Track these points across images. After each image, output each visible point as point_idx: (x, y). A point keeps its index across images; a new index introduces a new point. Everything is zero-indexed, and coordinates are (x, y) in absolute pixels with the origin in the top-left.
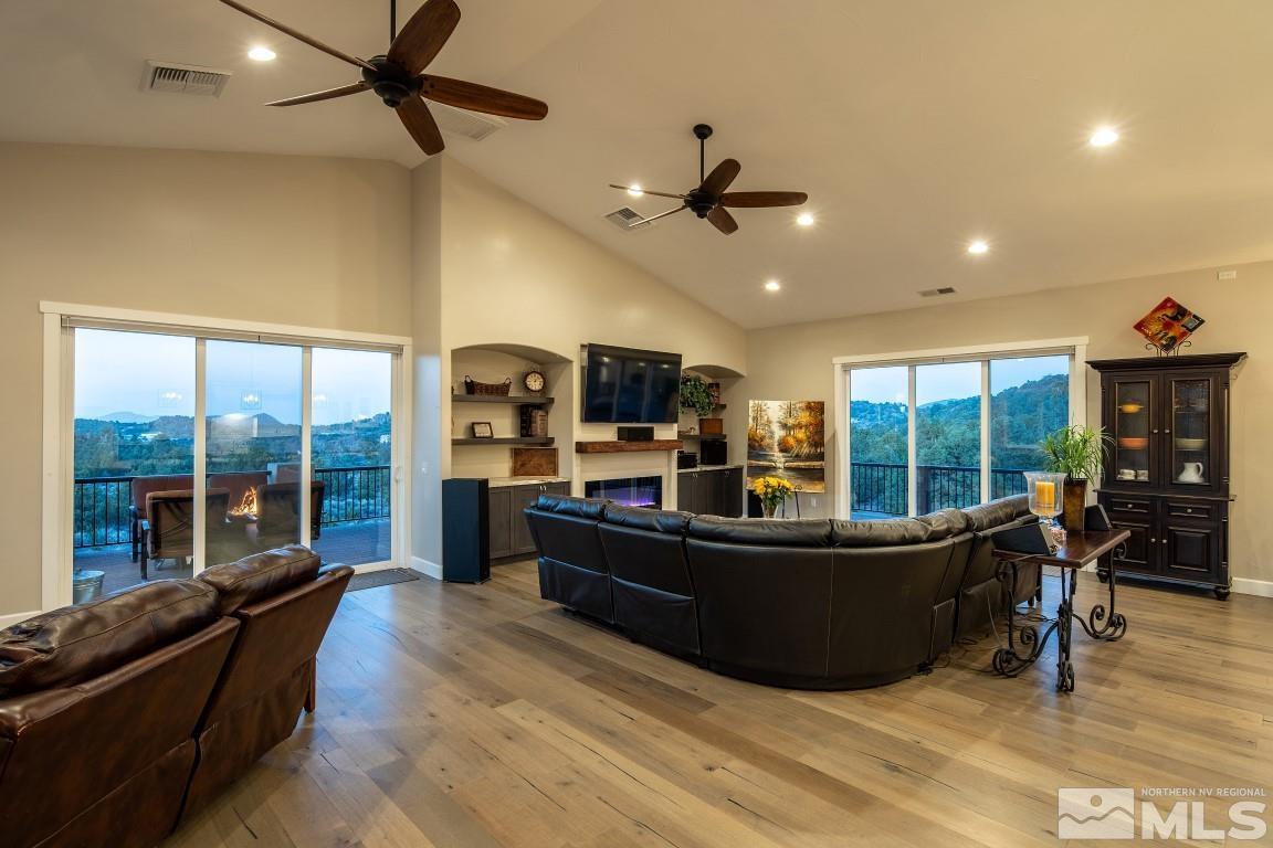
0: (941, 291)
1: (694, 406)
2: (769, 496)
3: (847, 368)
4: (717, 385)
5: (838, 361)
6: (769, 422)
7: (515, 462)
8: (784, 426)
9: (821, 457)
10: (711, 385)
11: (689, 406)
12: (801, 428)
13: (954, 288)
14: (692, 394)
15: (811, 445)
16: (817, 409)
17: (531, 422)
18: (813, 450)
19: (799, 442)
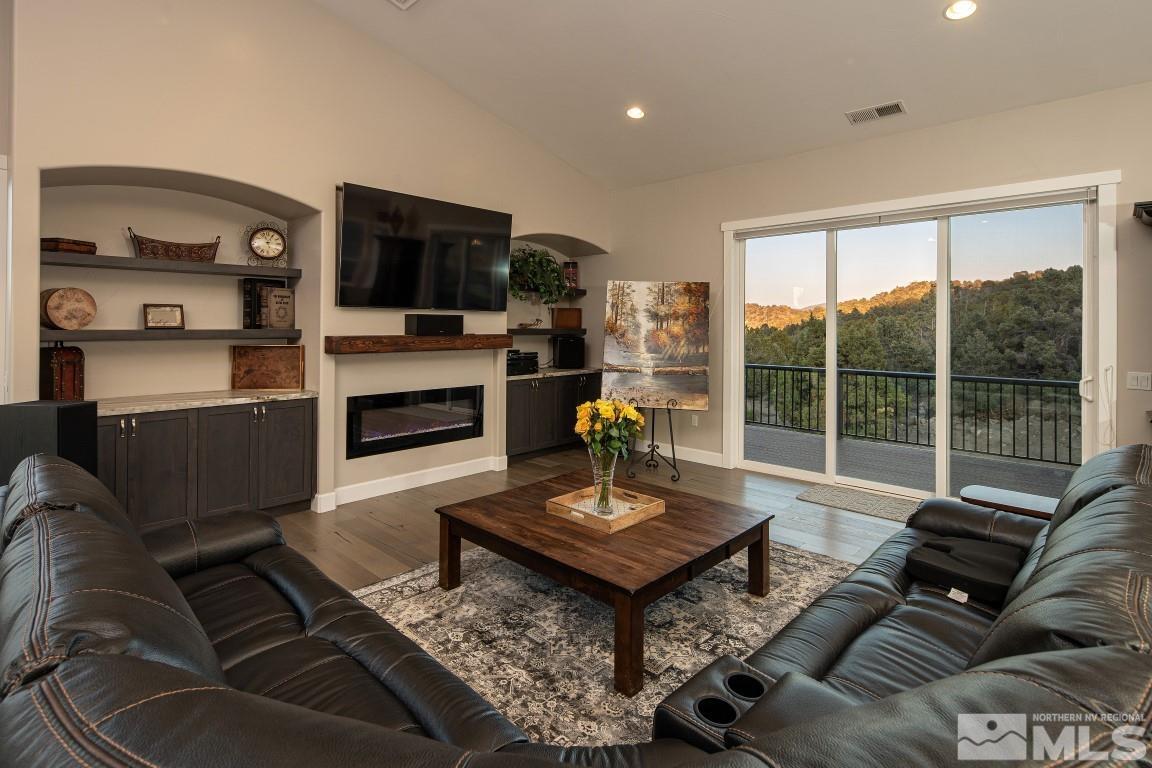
0: (883, 111)
1: (536, 289)
2: (598, 437)
3: (741, 236)
4: (575, 265)
5: (729, 228)
6: (634, 310)
7: (236, 367)
8: (654, 316)
9: (705, 359)
10: (567, 264)
11: (530, 290)
12: (677, 319)
13: (904, 105)
14: (535, 275)
15: (689, 342)
16: (700, 293)
17: (260, 307)
18: (693, 350)
19: (675, 338)
